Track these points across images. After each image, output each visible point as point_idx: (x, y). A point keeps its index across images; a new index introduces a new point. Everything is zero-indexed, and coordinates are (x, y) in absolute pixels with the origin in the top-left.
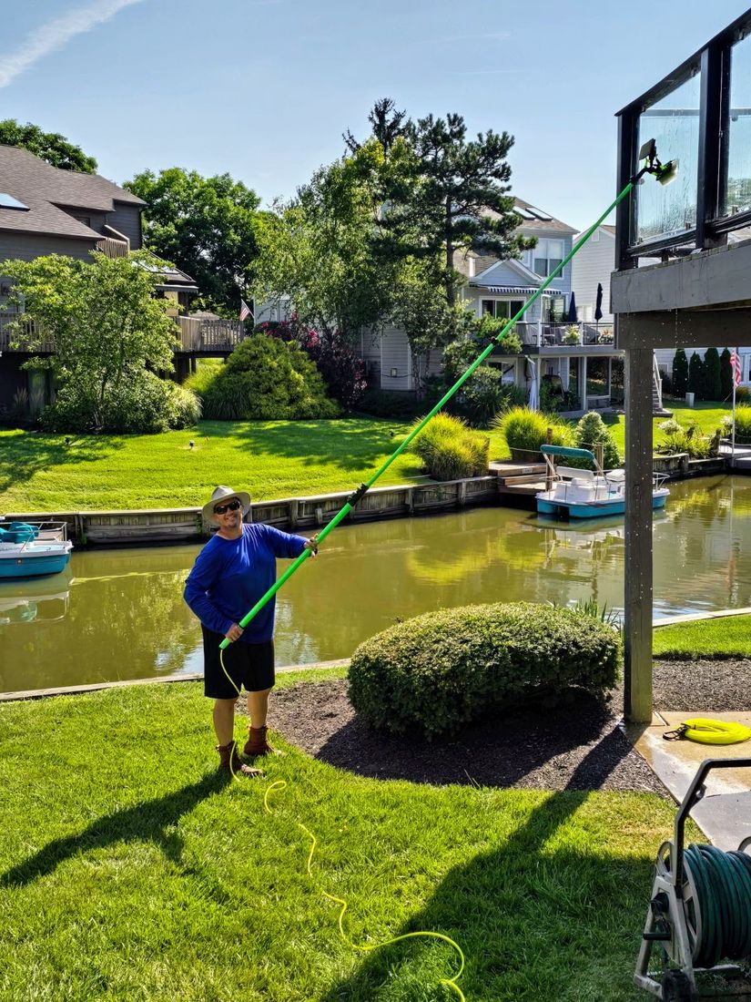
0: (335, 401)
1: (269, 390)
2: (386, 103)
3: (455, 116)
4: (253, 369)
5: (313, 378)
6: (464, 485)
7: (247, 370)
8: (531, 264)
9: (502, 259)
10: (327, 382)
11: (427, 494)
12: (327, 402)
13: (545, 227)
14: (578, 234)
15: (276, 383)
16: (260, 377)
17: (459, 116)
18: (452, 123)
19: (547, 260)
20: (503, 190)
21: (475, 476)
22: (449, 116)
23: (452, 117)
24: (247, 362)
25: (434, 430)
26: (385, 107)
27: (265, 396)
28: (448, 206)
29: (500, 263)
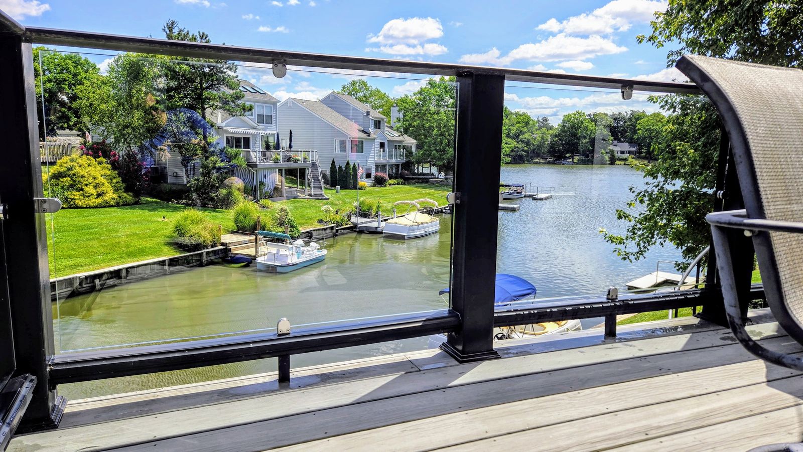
0: (131, 194)
1: (82, 189)
2: (173, 23)
3: (203, 33)
4: (69, 176)
5: (114, 181)
6: (204, 254)
7: (65, 177)
8: (255, 117)
9: (233, 116)
10: (125, 183)
11: (180, 261)
12: (125, 195)
13: (261, 98)
14: (280, 103)
15: (86, 185)
16: (74, 181)
17: (206, 33)
18: (202, 37)
19: (263, 115)
20: (233, 78)
21: (213, 246)
22: (199, 32)
23: (201, 34)
24: (64, 172)
25: (186, 219)
26: (172, 25)
27: (78, 193)
28: (201, 83)
29: (233, 118)
